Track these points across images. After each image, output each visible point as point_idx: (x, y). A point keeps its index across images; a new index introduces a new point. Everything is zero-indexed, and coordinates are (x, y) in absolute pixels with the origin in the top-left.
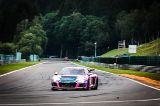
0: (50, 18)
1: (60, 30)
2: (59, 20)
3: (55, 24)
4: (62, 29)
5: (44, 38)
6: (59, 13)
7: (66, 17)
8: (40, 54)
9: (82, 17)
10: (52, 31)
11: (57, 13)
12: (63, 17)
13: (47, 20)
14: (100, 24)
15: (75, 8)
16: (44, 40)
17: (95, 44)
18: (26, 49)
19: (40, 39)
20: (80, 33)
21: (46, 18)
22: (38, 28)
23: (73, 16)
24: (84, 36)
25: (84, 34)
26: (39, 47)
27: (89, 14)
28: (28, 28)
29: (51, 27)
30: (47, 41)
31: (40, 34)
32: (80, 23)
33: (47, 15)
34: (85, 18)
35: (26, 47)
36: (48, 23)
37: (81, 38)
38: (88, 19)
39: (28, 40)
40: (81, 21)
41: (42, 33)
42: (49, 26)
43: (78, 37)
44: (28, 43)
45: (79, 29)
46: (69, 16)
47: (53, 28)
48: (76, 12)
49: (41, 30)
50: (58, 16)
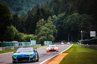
0: (60, 18)
1: (66, 24)
2: (66, 18)
3: (63, 21)
4: (67, 23)
5: (55, 30)
6: (65, 14)
7: (69, 16)
8: (53, 40)
9: (79, 16)
10: (62, 25)
11: (64, 14)
12: (68, 16)
13: (58, 18)
14: (90, 19)
15: (75, 10)
16: (55, 31)
17: (81, 32)
18: (44, 38)
19: (52, 31)
20: (78, 26)
21: (58, 17)
22: (50, 24)
23: (74, 15)
24: (81, 27)
25: (81, 26)
26: (52, 36)
27: (84, 14)
28: (44, 24)
29: (61, 23)
30: (57, 32)
31: (52, 28)
32: (78, 19)
33: (58, 15)
34: (81, 16)
35: (44, 37)
36: (59, 20)
37: (79, 29)
38: (83, 17)
39: (45, 32)
40: (79, 18)
41: (53, 27)
42: (60, 23)
43: (77, 28)
44: (45, 34)
45: (77, 23)
46: (71, 15)
47: (62, 23)
48: (75, 13)
49: (52, 25)
50: (65, 16)
